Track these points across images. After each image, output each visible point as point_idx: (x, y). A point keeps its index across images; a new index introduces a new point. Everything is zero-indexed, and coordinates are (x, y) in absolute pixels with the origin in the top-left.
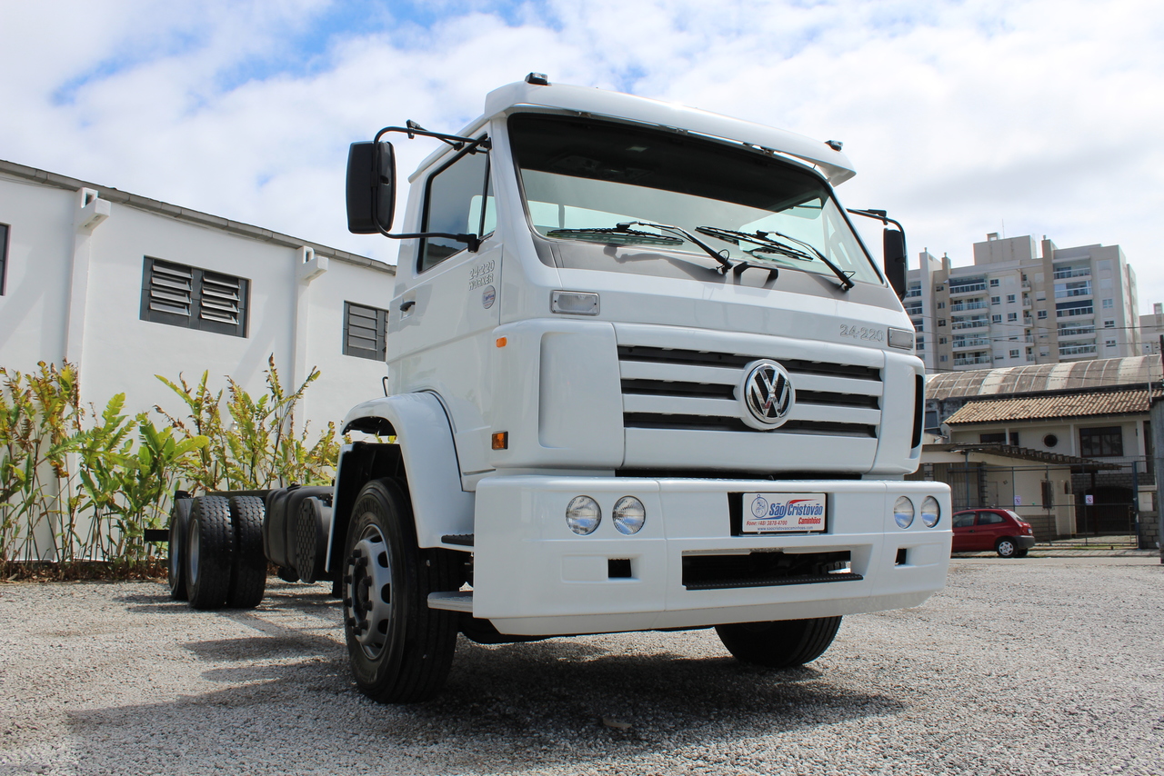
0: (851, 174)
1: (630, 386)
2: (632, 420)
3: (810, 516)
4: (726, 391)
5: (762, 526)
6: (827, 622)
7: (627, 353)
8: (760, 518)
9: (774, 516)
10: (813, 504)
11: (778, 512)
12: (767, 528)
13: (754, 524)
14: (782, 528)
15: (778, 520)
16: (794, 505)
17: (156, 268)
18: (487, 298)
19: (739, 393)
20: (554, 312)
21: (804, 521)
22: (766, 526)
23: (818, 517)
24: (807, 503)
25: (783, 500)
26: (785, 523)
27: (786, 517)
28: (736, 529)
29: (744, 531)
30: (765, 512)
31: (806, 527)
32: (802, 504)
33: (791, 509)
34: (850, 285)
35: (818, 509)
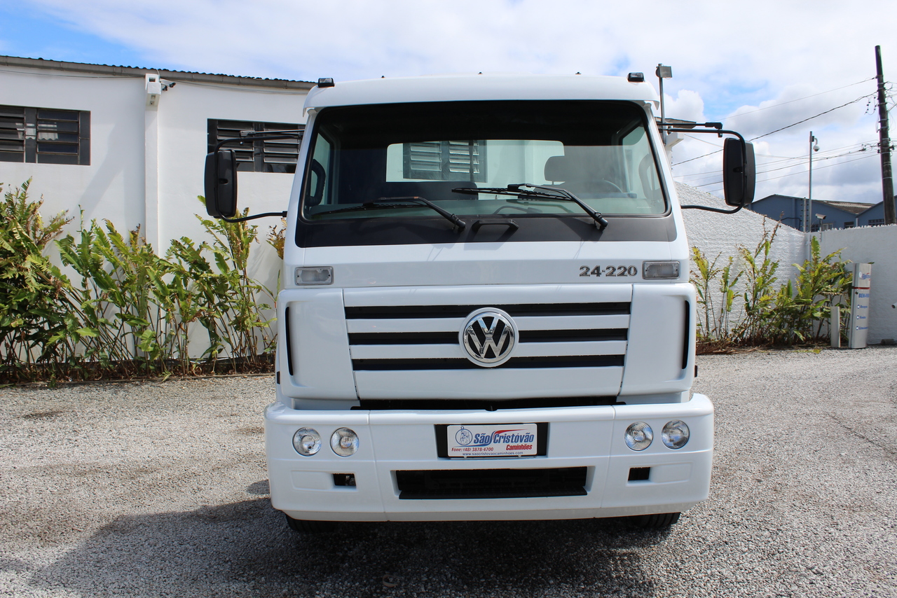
1: (355, 339)
2: (359, 365)
3: (519, 444)
4: (451, 338)
5: (467, 452)
7: (352, 313)
8: (465, 446)
9: (479, 444)
10: (524, 433)
11: (484, 441)
12: (472, 453)
13: (459, 450)
14: (489, 453)
15: (483, 448)
16: (500, 435)
20: (298, 284)
21: (512, 448)
22: (471, 452)
23: (529, 443)
24: (516, 433)
25: (489, 431)
26: (492, 449)
27: (492, 445)
28: (442, 452)
29: (449, 455)
30: (470, 440)
31: (515, 452)
32: (508, 434)
33: (498, 438)
34: (604, 225)
35: (529, 438)
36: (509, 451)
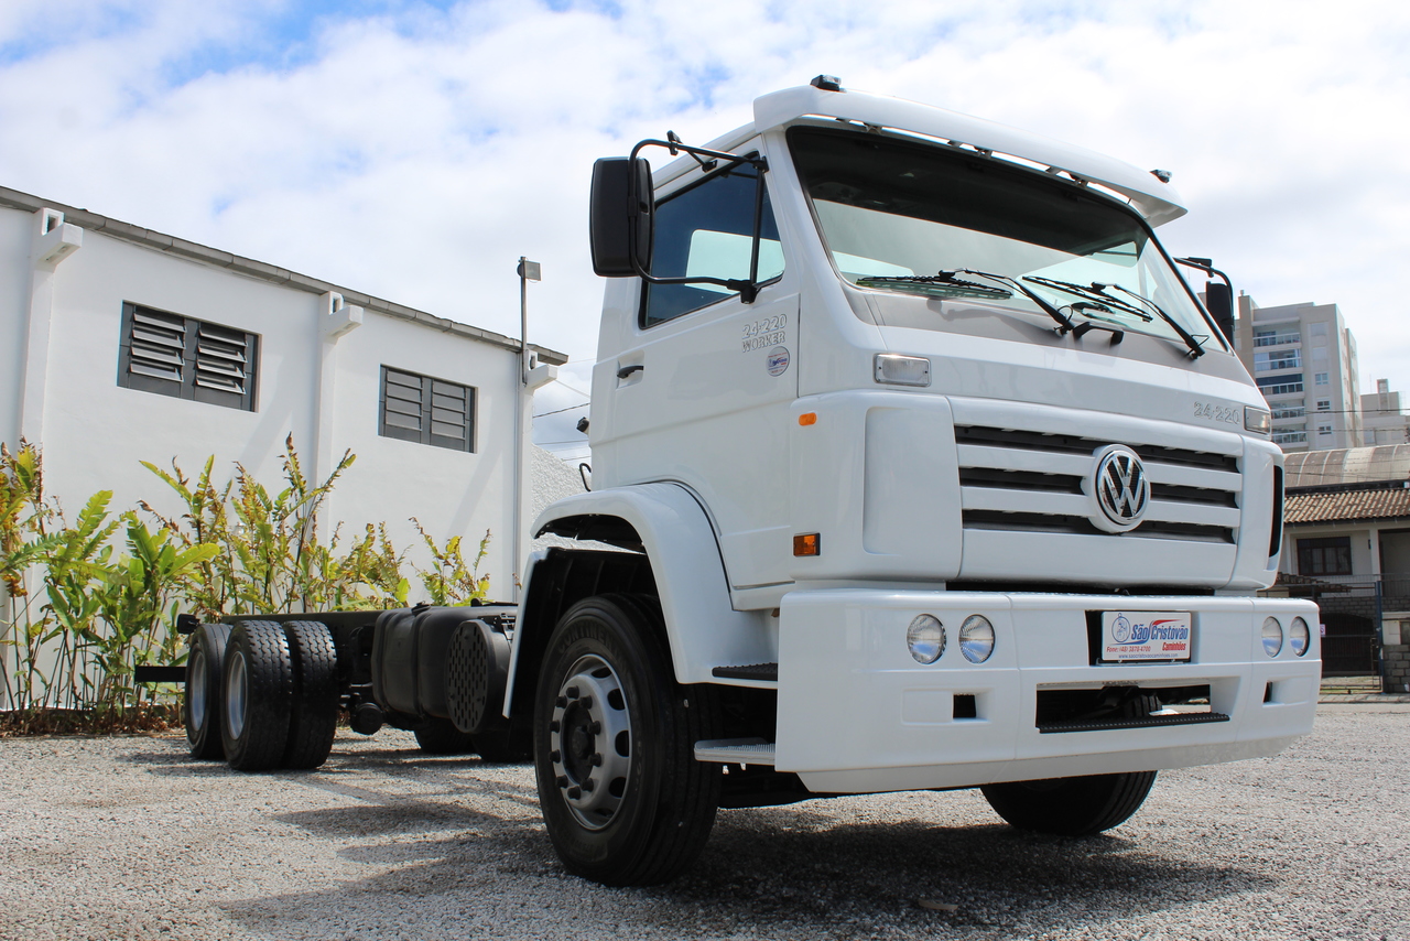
0: (1180, 212)
1: (971, 476)
2: (972, 518)
3: (1175, 641)
4: (1072, 484)
5: (1123, 653)
6: (1140, 778)
7: (967, 434)
8: (1122, 643)
9: (1136, 640)
10: (1177, 625)
11: (1141, 636)
12: (1129, 655)
13: (1115, 650)
14: (1145, 655)
15: (1140, 646)
16: (1159, 626)
17: (138, 318)
18: (775, 363)
19: (1088, 486)
20: (878, 381)
21: (1169, 647)
22: (1127, 653)
23: (1183, 641)
24: (1172, 625)
25: (1146, 620)
26: (1148, 649)
27: (1150, 642)
28: (1095, 656)
29: (1104, 659)
30: (1127, 635)
31: (1172, 654)
32: (1166, 625)
33: (1155, 632)
34: (1199, 352)
35: (1184, 631)
36: (1165, 652)
